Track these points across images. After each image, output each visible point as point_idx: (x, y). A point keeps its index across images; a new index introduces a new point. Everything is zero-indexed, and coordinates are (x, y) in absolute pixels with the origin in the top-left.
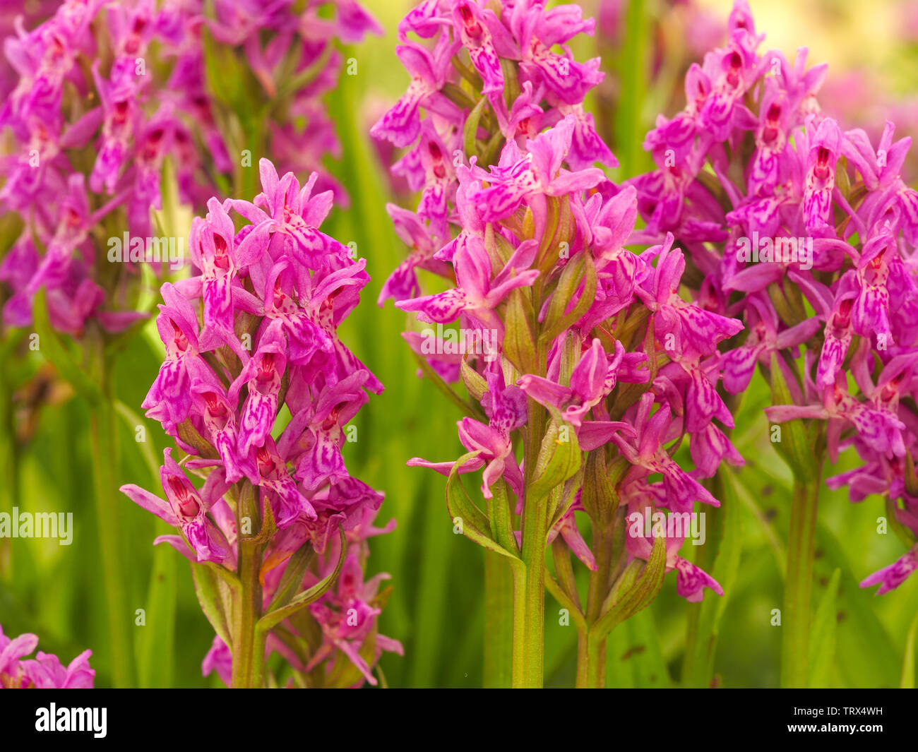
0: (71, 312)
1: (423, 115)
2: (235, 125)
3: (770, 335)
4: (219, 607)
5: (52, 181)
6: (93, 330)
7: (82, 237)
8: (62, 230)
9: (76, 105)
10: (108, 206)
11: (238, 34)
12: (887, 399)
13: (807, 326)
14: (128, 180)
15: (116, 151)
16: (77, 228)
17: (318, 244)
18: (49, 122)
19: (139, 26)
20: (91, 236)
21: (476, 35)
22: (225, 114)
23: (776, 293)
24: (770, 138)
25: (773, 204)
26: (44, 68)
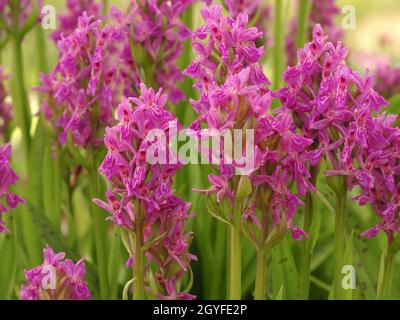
0: (82, 139)
1: (202, 67)
2: (142, 71)
3: (326, 145)
4: (129, 243)
5: (73, 90)
6: (89, 145)
7: (84, 111)
8: (77, 109)
9: (82, 64)
10: (93, 100)
11: (142, 38)
12: (368, 168)
13: (339, 142)
14: (100, 91)
15: (96, 80)
16: (83, 108)
17: (161, 113)
18: (72, 70)
19: (104, 35)
20: (87, 111)
21: (219, 38)
22: (139, 67)
23: (329, 130)
24: (327, 75)
25: (327, 98)
26: (70, 51)
